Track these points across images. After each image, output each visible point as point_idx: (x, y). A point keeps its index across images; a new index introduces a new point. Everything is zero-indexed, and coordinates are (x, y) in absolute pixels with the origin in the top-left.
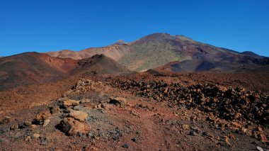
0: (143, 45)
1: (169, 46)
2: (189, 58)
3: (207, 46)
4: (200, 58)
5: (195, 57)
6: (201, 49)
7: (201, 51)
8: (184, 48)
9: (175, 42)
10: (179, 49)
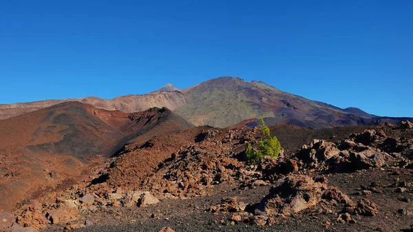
0: (205, 94)
1: (241, 96)
2: (271, 114)
3: (297, 98)
4: (286, 116)
5: (280, 114)
6: (287, 103)
7: (288, 105)
8: (264, 99)
9: (251, 91)
10: (257, 101)
